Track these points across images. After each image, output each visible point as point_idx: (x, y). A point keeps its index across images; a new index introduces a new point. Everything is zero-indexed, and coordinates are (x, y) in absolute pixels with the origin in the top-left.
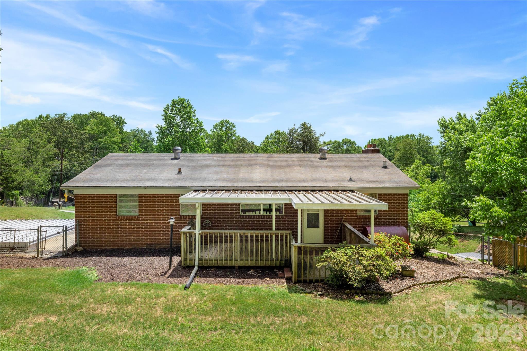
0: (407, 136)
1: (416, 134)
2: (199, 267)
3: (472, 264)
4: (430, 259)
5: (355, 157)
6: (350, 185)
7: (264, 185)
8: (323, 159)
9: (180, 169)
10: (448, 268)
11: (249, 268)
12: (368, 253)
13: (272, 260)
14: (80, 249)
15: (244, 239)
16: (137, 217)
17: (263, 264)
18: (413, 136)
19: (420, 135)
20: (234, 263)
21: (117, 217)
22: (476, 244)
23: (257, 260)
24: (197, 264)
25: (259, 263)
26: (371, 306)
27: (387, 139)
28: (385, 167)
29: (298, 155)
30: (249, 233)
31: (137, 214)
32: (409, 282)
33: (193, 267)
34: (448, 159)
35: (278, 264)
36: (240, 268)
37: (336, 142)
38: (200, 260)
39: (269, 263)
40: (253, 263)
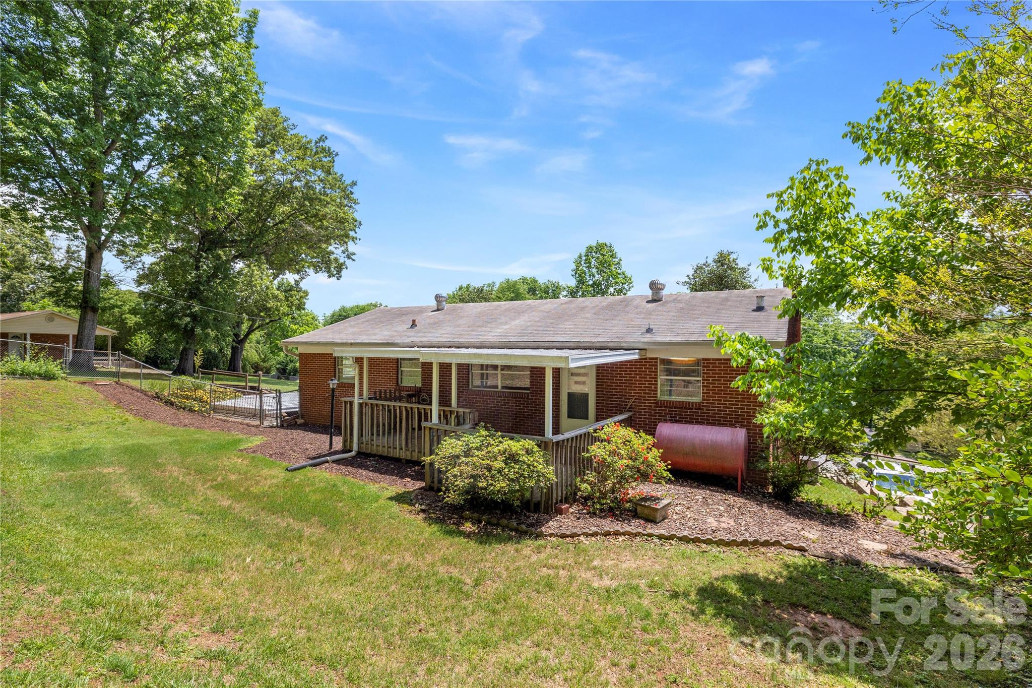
2: (359, 453)
8: (655, 300)
9: (414, 321)
14: (300, 421)
20: (399, 454)
24: (355, 447)
28: (759, 309)
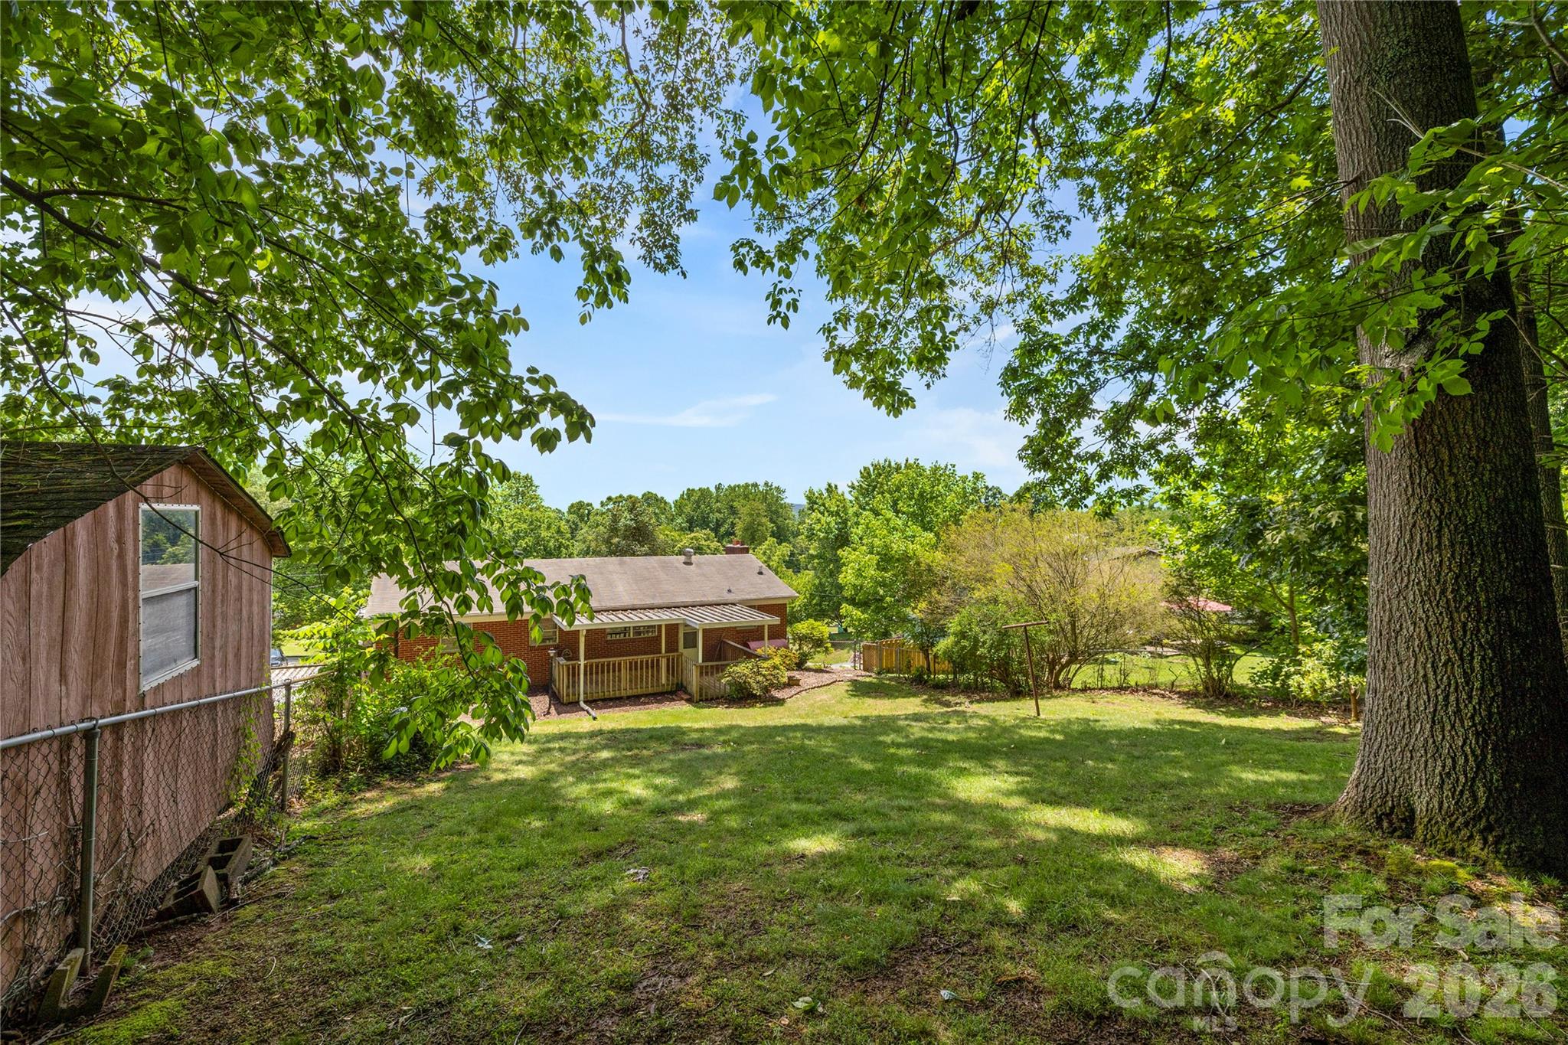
0: (747, 485)
3: (848, 671)
4: (809, 670)
6: (730, 597)
7: (637, 602)
8: (688, 563)
10: (826, 675)
12: (765, 665)
13: (663, 685)
15: (633, 665)
17: (653, 691)
18: (755, 485)
19: (766, 484)
20: (623, 693)
22: (847, 654)
23: (647, 686)
24: (582, 698)
26: (772, 708)
27: (713, 490)
28: (760, 573)
30: (639, 658)
32: (794, 690)
34: (816, 544)
35: (670, 689)
36: (630, 697)
37: (630, 497)
38: (586, 693)
39: (661, 688)
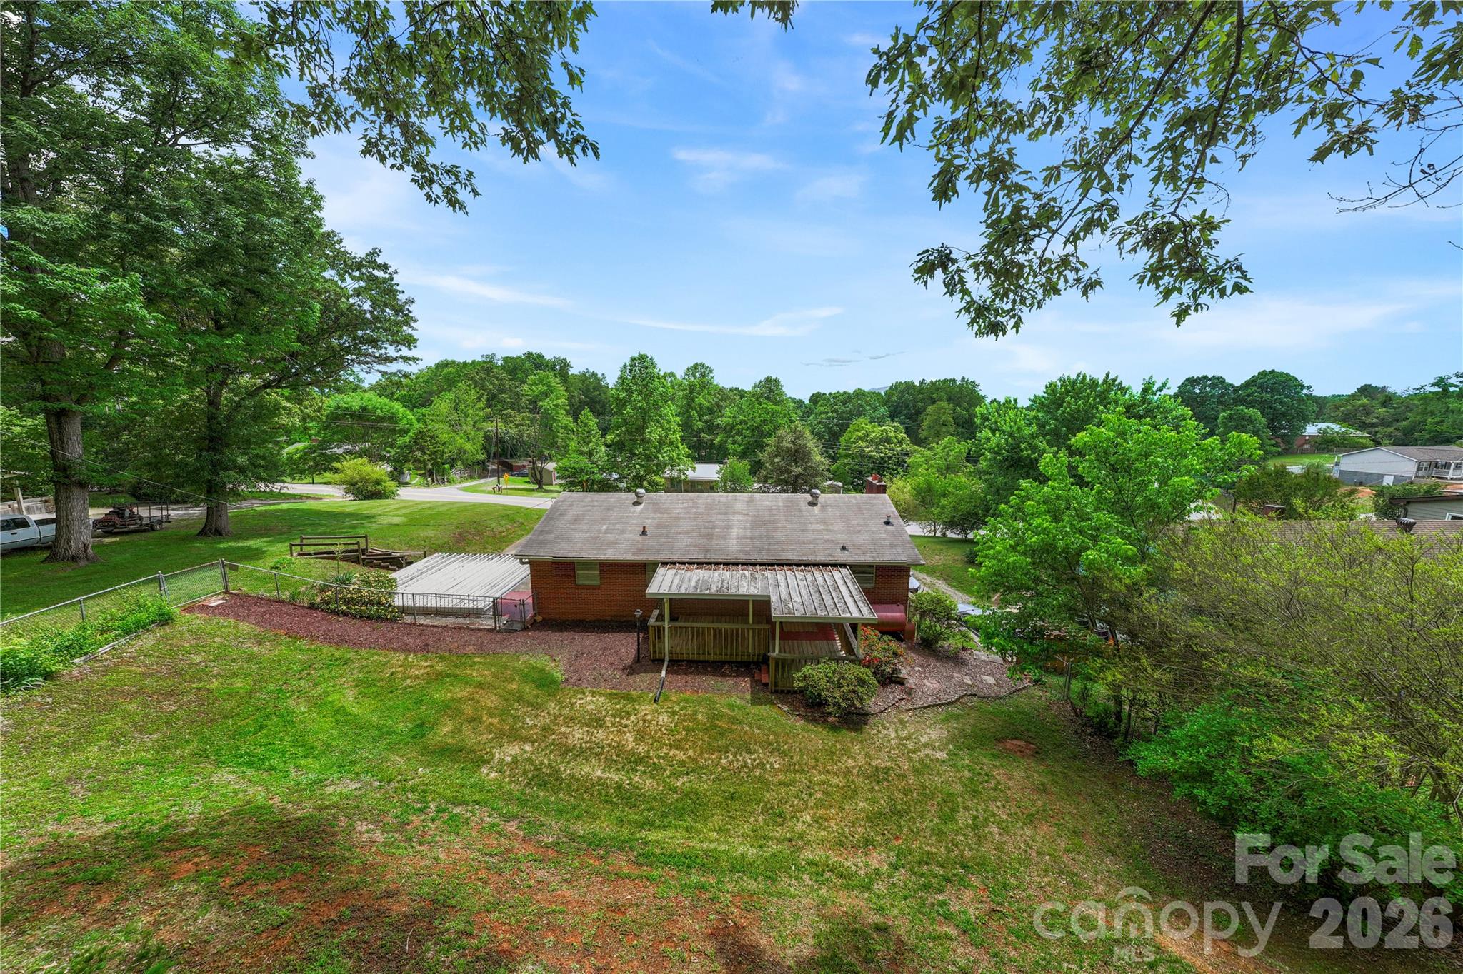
1: (958, 378)
2: (670, 661)
5: (854, 501)
6: (842, 558)
8: (814, 504)
9: (643, 525)
11: (723, 663)
13: (748, 655)
14: (539, 618)
15: (717, 633)
16: (599, 587)
17: (739, 659)
20: (707, 657)
21: (578, 586)
23: (732, 655)
24: (667, 658)
25: (734, 658)
28: (887, 523)
29: (785, 495)
31: (597, 582)
33: (663, 661)
35: (755, 659)
36: (714, 662)
38: (671, 652)
39: (745, 658)
40: (728, 658)
